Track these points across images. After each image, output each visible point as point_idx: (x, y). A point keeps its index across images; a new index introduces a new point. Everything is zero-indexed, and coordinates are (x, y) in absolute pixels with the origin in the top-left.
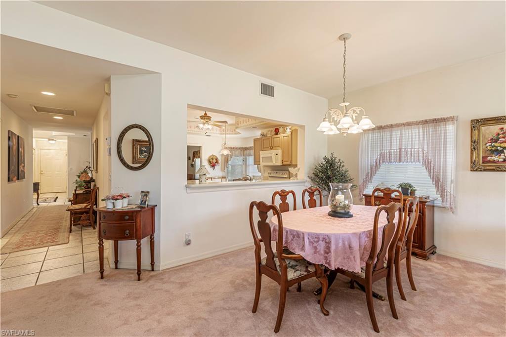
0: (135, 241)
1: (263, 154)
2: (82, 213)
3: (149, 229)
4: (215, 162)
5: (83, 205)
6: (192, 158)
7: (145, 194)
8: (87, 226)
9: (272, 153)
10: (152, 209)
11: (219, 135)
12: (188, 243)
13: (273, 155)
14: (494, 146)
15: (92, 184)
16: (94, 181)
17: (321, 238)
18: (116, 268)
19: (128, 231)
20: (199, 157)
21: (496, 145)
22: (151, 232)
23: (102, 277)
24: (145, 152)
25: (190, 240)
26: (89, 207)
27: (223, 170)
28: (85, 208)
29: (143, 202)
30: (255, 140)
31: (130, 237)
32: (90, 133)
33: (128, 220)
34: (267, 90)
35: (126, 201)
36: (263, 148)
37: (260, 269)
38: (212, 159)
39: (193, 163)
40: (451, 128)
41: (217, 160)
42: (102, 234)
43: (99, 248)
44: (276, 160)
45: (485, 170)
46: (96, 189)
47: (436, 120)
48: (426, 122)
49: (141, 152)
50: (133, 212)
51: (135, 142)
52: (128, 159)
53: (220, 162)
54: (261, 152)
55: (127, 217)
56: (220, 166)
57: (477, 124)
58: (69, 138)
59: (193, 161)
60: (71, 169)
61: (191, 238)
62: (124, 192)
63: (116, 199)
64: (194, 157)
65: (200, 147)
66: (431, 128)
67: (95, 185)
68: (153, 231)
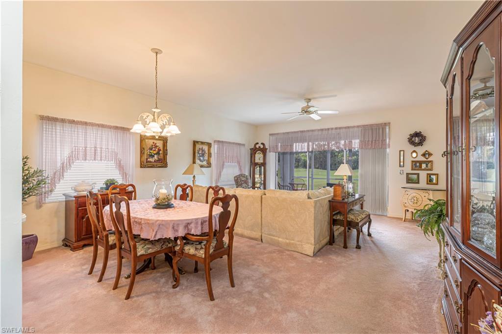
14: (150, 153)
21: (152, 151)
45: (146, 167)
47: (123, 128)
48: (116, 128)
57: (144, 137)
66: (119, 134)
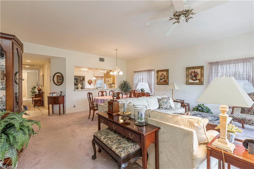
0: (59, 105)
1: (107, 79)
2: (39, 101)
3: (63, 102)
4: (91, 82)
5: (39, 98)
6: (82, 81)
7: (61, 92)
8: (40, 106)
9: (109, 79)
10: (64, 96)
11: (92, 72)
12: (75, 107)
13: (110, 80)
15: (41, 91)
16: (41, 90)
17: (103, 100)
18: (53, 114)
19: (56, 102)
20: (84, 80)
21: (161, 77)
22: (63, 103)
23: (49, 115)
24: (61, 79)
25: (75, 106)
26: (41, 99)
27: (94, 85)
28: (39, 99)
29: (61, 95)
30: (104, 74)
31: (57, 104)
32: (38, 71)
33: (57, 99)
34: (102, 60)
35: (56, 94)
36: (107, 77)
37: (90, 109)
38: (90, 81)
39: (83, 83)
40: (153, 73)
41: (91, 81)
42: (49, 103)
43: (48, 107)
44: (111, 82)
45: (159, 84)
46: (43, 93)
47: (150, 70)
49: (60, 80)
50: (58, 97)
51: (58, 76)
52: (56, 82)
53: (93, 82)
54: (106, 79)
55: (56, 98)
56: (93, 84)
57: (158, 72)
58: (28, 73)
59: (82, 82)
60: (29, 86)
61: (76, 105)
62: (55, 92)
63: (53, 94)
64: (83, 80)
65: (84, 76)
67: (42, 92)
68: (64, 103)
